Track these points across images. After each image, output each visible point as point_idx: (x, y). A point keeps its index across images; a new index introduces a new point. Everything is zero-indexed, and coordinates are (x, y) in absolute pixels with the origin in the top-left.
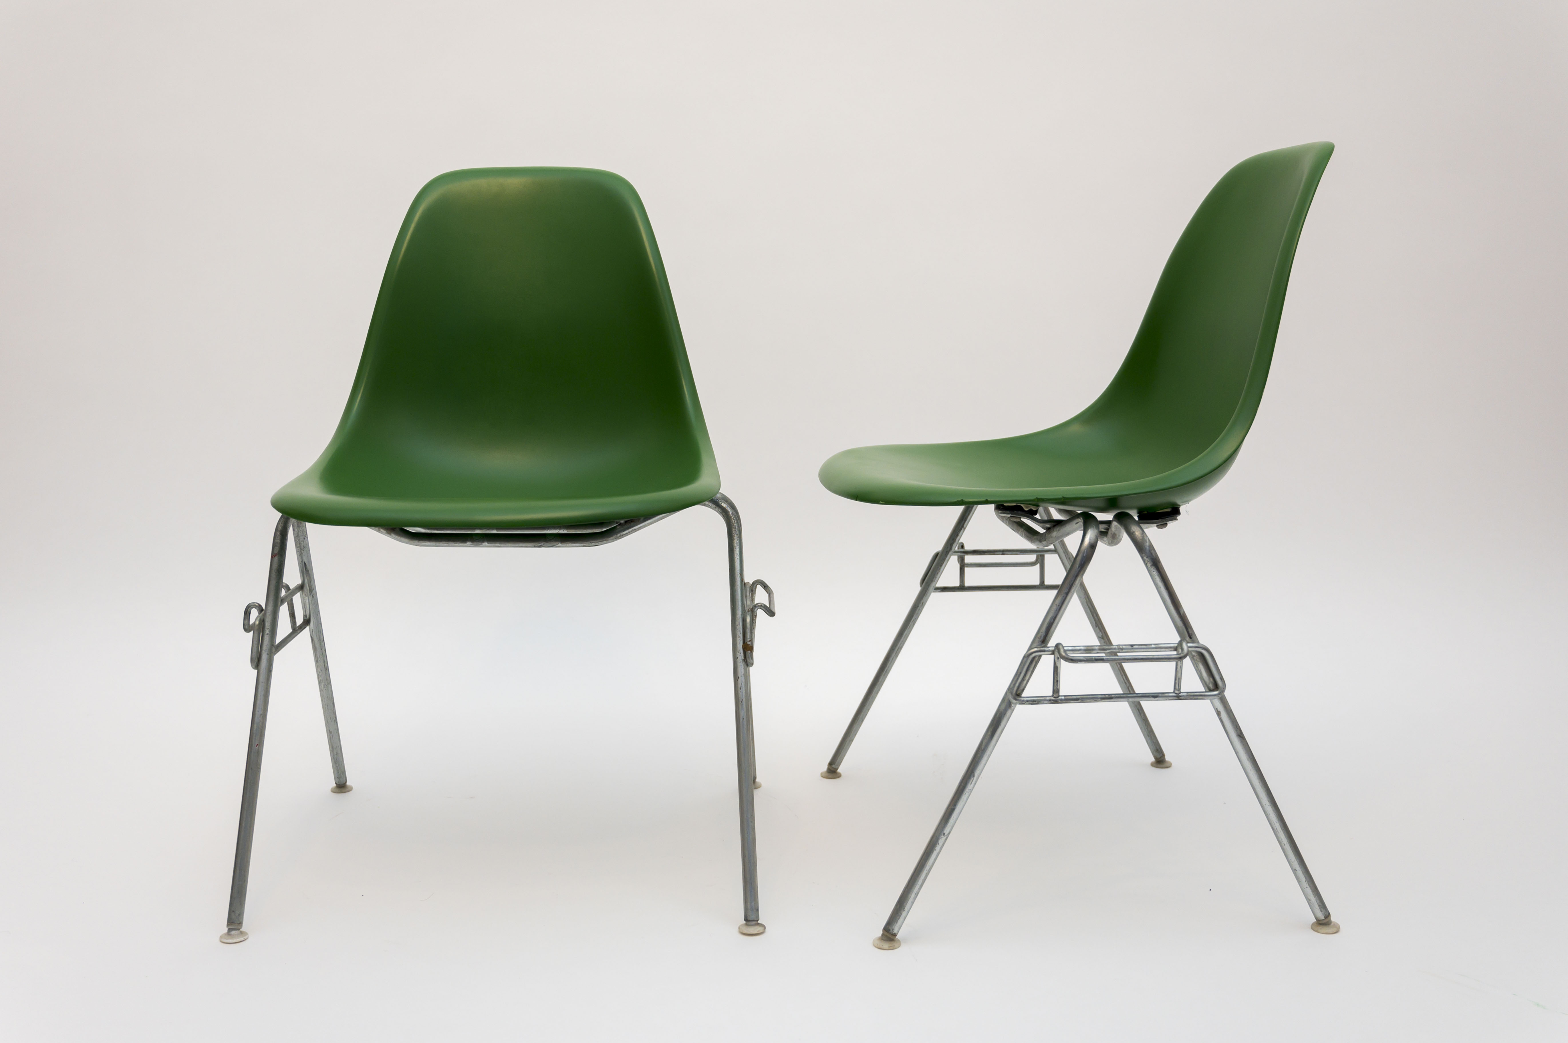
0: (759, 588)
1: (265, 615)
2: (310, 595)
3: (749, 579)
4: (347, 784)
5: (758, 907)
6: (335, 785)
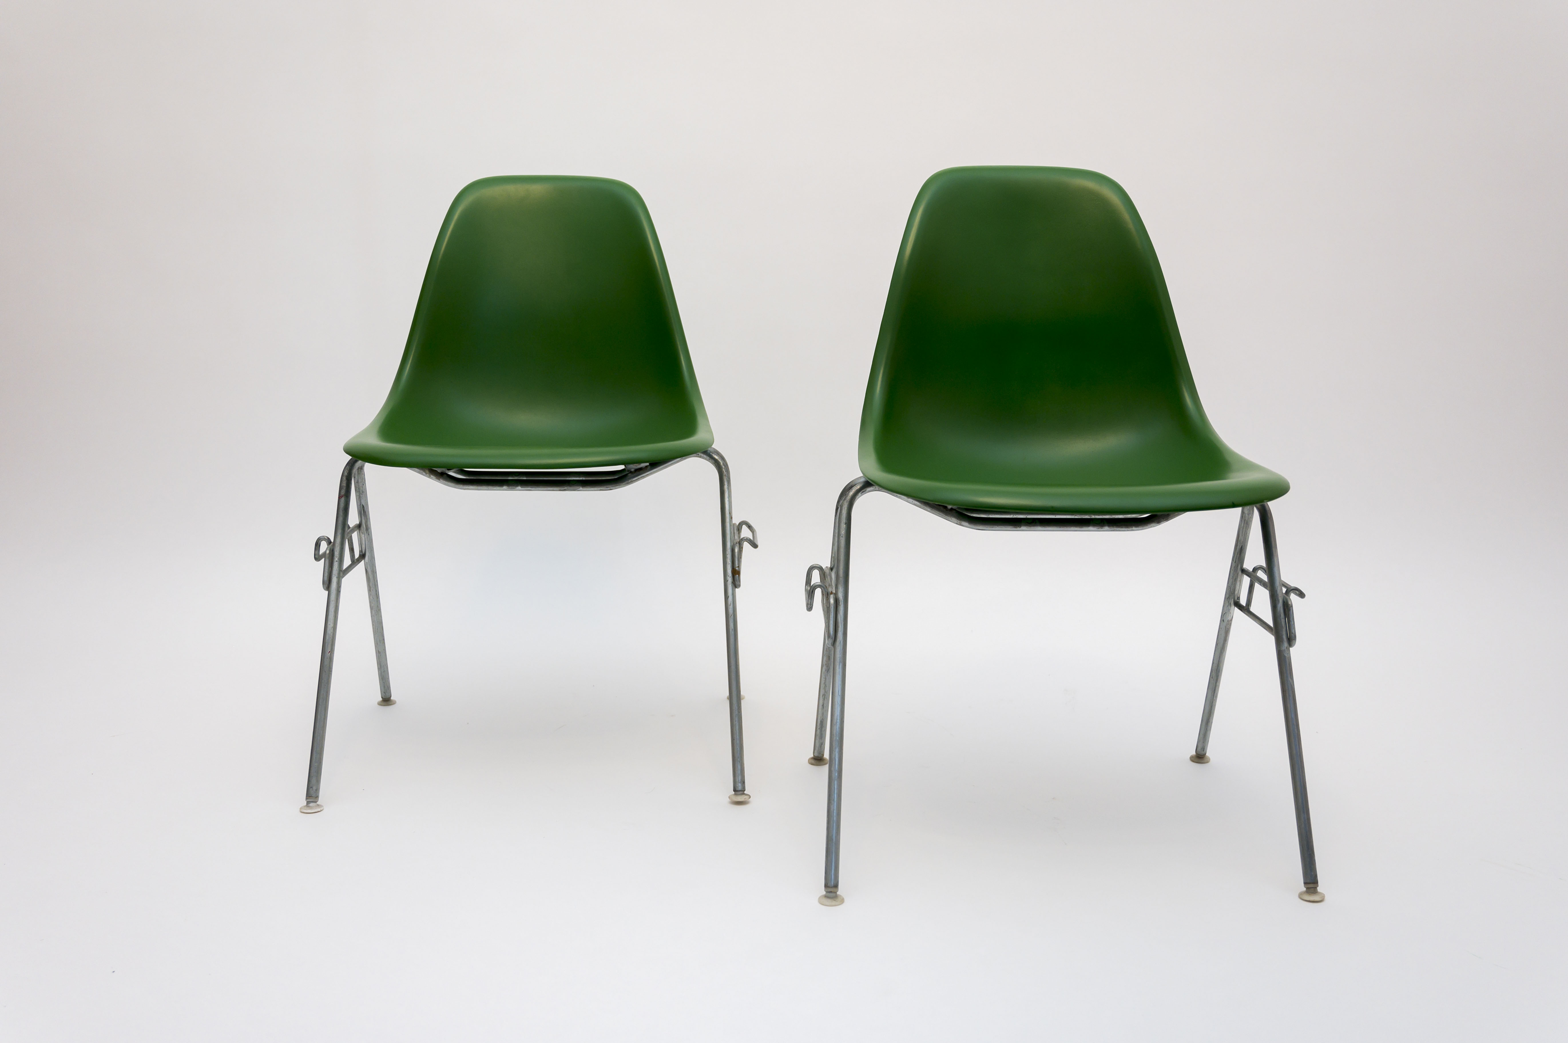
1: (333, 547)
2: (367, 532)
3: (736, 521)
4: (392, 698)
5: (744, 780)
6: (381, 699)
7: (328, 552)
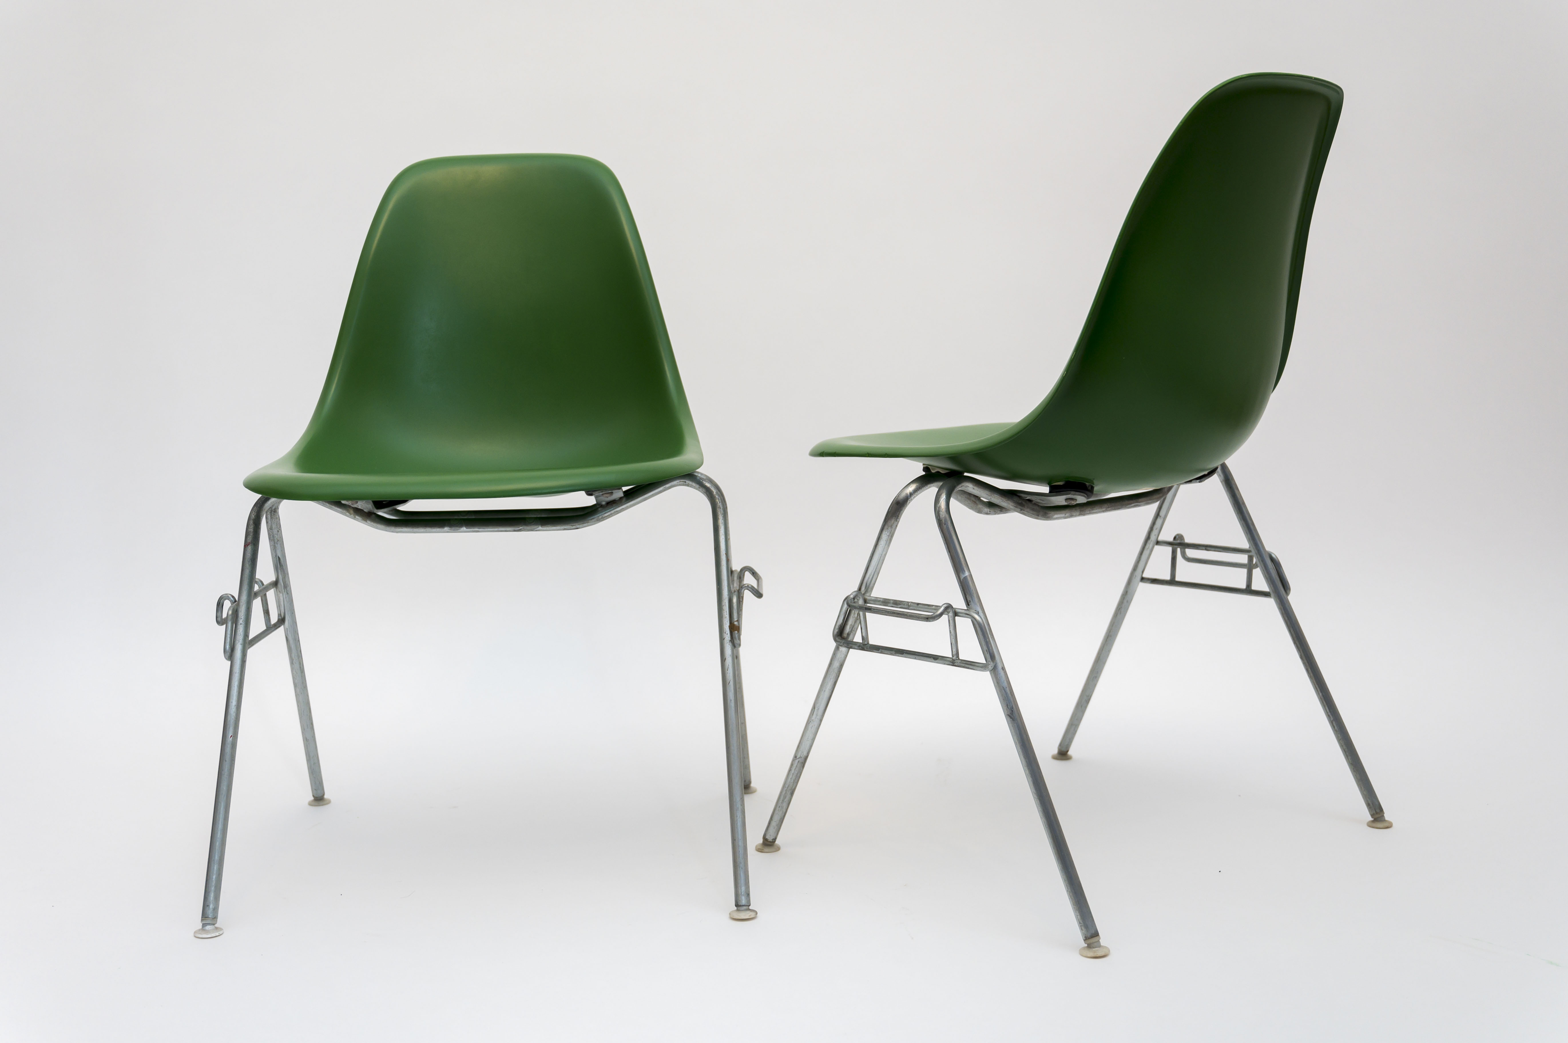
1: (238, 605)
2: (285, 591)
4: (325, 797)
5: (749, 891)
6: (313, 798)
7: (231, 615)
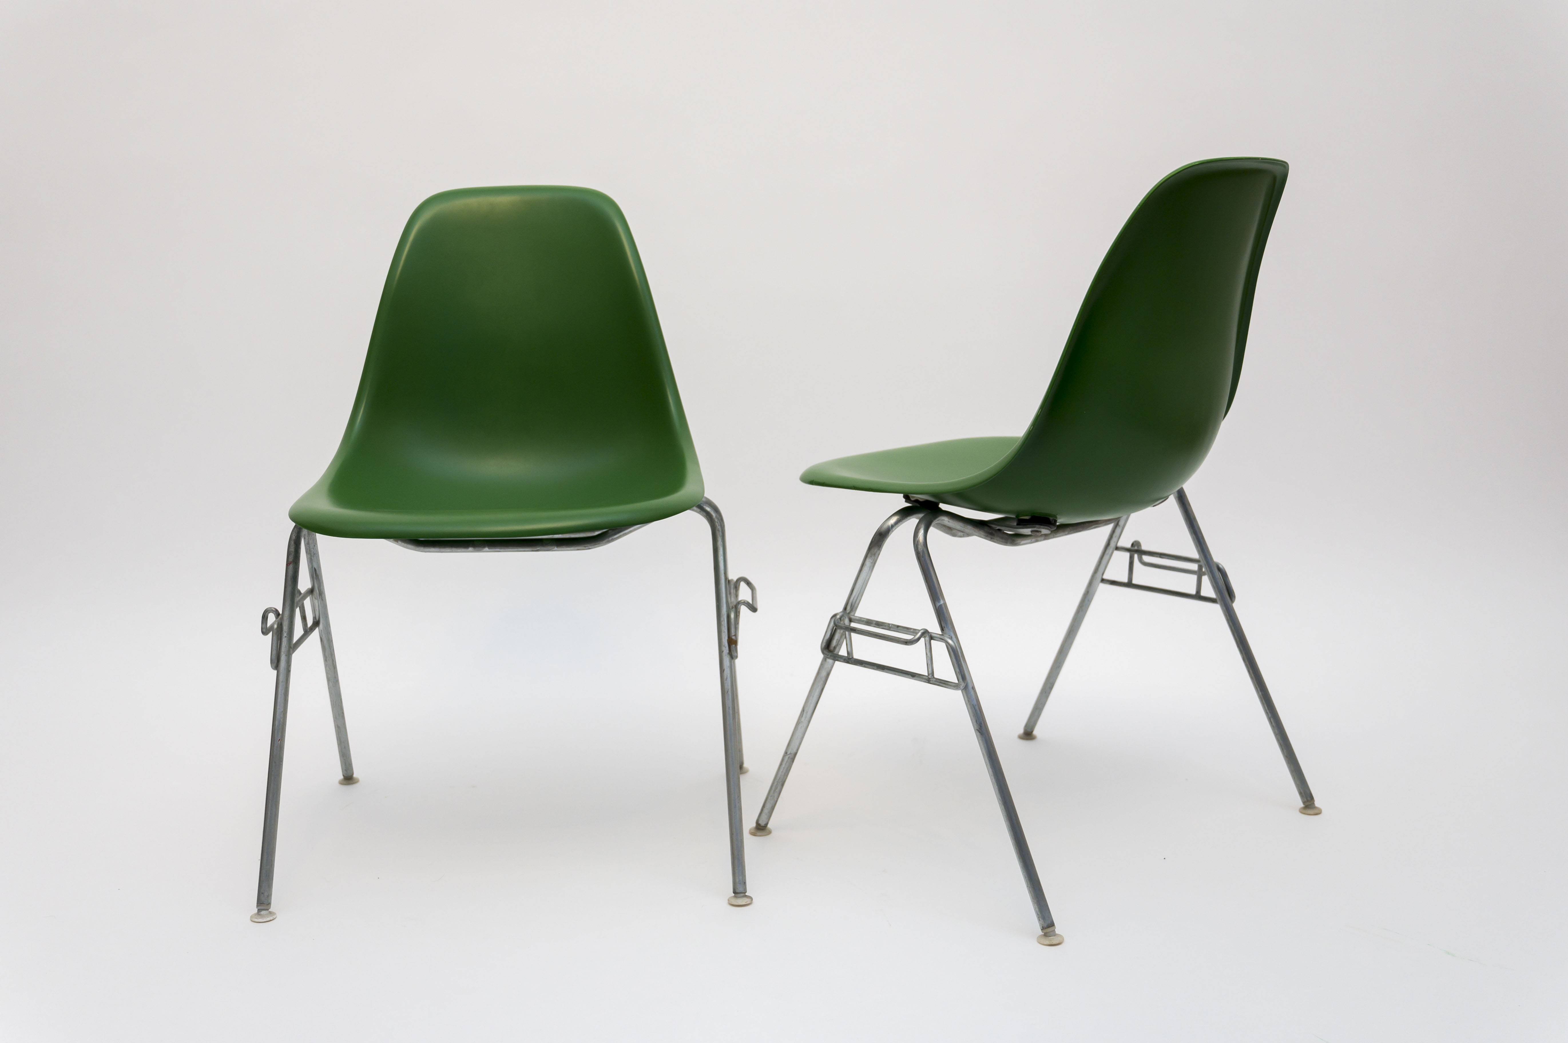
0: (743, 586)
1: (282, 619)
2: (320, 598)
3: (733, 576)
4: (354, 776)
5: (745, 880)
6: (343, 777)
7: (276, 626)
